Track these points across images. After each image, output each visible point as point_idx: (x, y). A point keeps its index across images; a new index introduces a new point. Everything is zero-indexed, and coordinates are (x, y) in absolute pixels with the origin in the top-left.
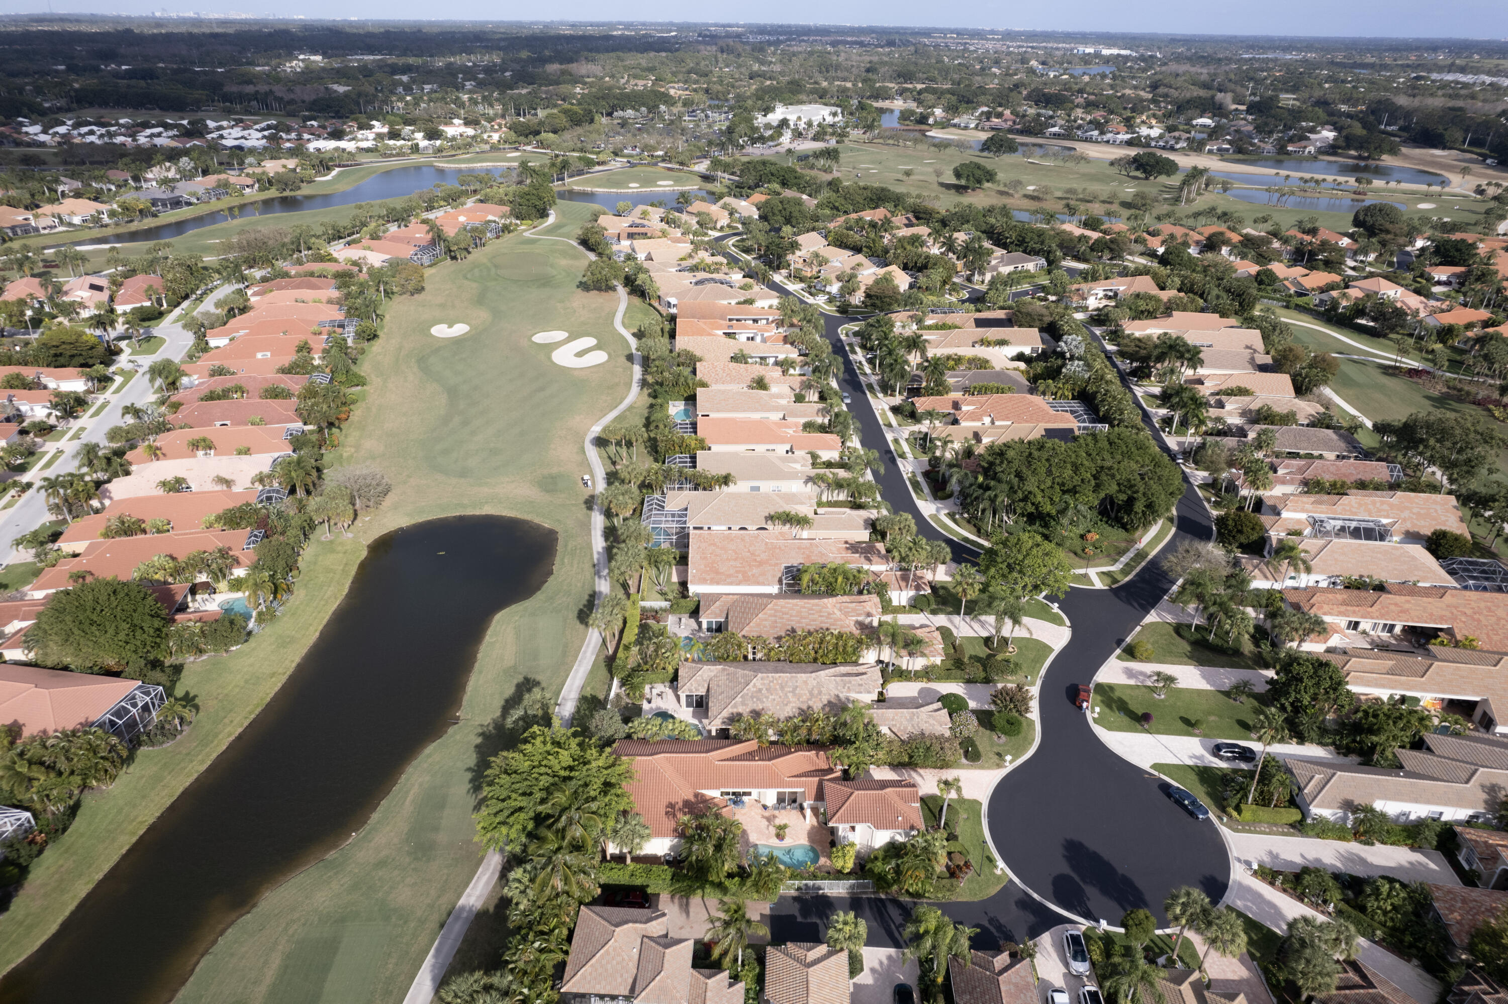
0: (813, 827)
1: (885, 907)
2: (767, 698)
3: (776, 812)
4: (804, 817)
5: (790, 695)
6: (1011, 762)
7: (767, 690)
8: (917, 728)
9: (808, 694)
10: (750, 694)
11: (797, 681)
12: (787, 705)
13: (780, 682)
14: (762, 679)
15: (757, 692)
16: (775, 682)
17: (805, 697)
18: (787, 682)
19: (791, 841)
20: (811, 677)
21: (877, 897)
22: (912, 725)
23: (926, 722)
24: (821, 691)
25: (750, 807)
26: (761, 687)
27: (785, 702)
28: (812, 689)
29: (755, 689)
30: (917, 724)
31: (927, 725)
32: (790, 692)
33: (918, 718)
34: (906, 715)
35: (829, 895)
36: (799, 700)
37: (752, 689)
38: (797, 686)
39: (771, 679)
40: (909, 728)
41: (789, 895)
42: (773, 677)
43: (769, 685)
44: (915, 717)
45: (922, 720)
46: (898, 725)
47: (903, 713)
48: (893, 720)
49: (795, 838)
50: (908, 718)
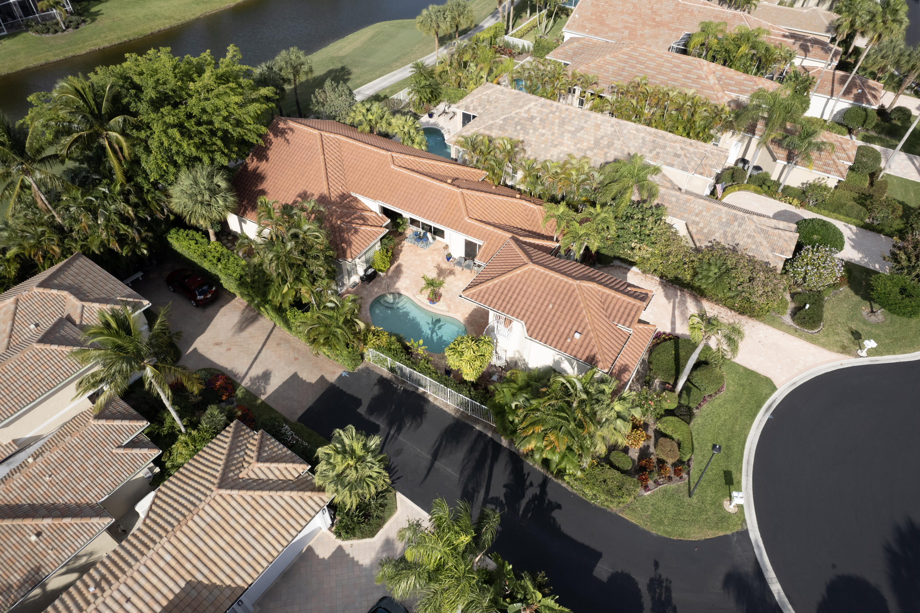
1: (495, 459)
2: (535, 129)
3: (458, 269)
6: (871, 352)
7: (541, 120)
8: (729, 239)
9: (592, 142)
10: (516, 120)
11: (586, 122)
12: (556, 146)
13: (563, 116)
14: (543, 106)
15: (527, 119)
16: (557, 114)
17: (585, 144)
18: (573, 118)
19: (445, 308)
20: (608, 122)
21: (496, 439)
22: (725, 233)
23: (749, 236)
24: (613, 144)
25: (433, 250)
26: (535, 115)
27: (556, 142)
28: (602, 137)
29: (526, 116)
30: (733, 236)
31: (750, 241)
32: (569, 132)
33: (740, 225)
34: (724, 215)
35: (431, 399)
36: (575, 145)
37: (523, 115)
38: (583, 128)
39: (554, 109)
40: (717, 235)
41: (378, 372)
42: (557, 107)
43: (547, 115)
44: (736, 224)
45: (745, 230)
46: (701, 225)
47: (719, 210)
48: (697, 215)
49: (452, 306)
50: (724, 220)
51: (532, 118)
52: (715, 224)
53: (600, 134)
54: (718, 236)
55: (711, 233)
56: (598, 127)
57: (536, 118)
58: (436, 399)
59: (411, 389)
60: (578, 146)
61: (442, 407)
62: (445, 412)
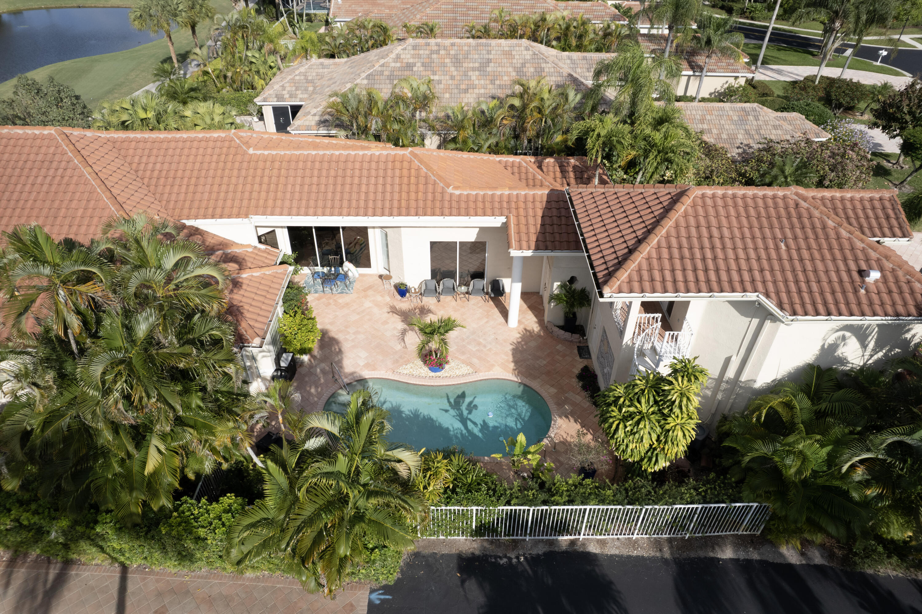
0: (528, 336)
3: (429, 301)
4: (505, 313)
5: (474, 75)
7: (423, 65)
8: (757, 137)
9: (514, 74)
10: (386, 73)
11: (489, 52)
12: (466, 91)
13: (452, 52)
14: (415, 47)
15: (401, 69)
16: (442, 52)
17: (506, 78)
18: (468, 53)
19: (465, 369)
20: (520, 46)
21: (770, 557)
22: (747, 132)
23: (775, 127)
24: (542, 70)
25: (365, 290)
26: (411, 61)
27: (463, 87)
28: (523, 65)
29: (398, 65)
30: (758, 131)
31: (779, 132)
32: (474, 69)
33: (757, 119)
34: (731, 113)
35: (593, 549)
36: (492, 82)
37: (393, 65)
38: (489, 61)
39: (435, 48)
40: (740, 136)
41: (445, 551)
42: (438, 45)
43: (429, 57)
44: (751, 118)
45: (766, 123)
46: (715, 131)
47: (723, 109)
48: (702, 121)
49: (475, 361)
50: (735, 118)
51: (409, 66)
52: (729, 127)
53: (517, 61)
54: (741, 138)
55: (732, 138)
56: (508, 54)
57: (414, 65)
58: (602, 543)
59: (540, 550)
60: (497, 82)
61: (625, 552)
62: (640, 559)
